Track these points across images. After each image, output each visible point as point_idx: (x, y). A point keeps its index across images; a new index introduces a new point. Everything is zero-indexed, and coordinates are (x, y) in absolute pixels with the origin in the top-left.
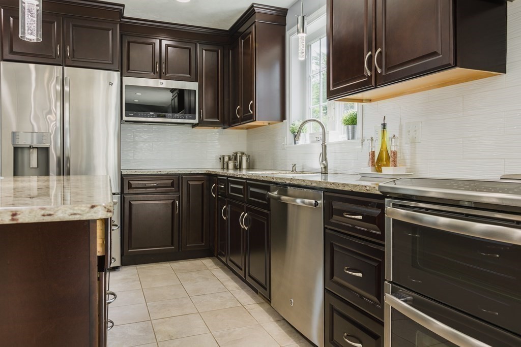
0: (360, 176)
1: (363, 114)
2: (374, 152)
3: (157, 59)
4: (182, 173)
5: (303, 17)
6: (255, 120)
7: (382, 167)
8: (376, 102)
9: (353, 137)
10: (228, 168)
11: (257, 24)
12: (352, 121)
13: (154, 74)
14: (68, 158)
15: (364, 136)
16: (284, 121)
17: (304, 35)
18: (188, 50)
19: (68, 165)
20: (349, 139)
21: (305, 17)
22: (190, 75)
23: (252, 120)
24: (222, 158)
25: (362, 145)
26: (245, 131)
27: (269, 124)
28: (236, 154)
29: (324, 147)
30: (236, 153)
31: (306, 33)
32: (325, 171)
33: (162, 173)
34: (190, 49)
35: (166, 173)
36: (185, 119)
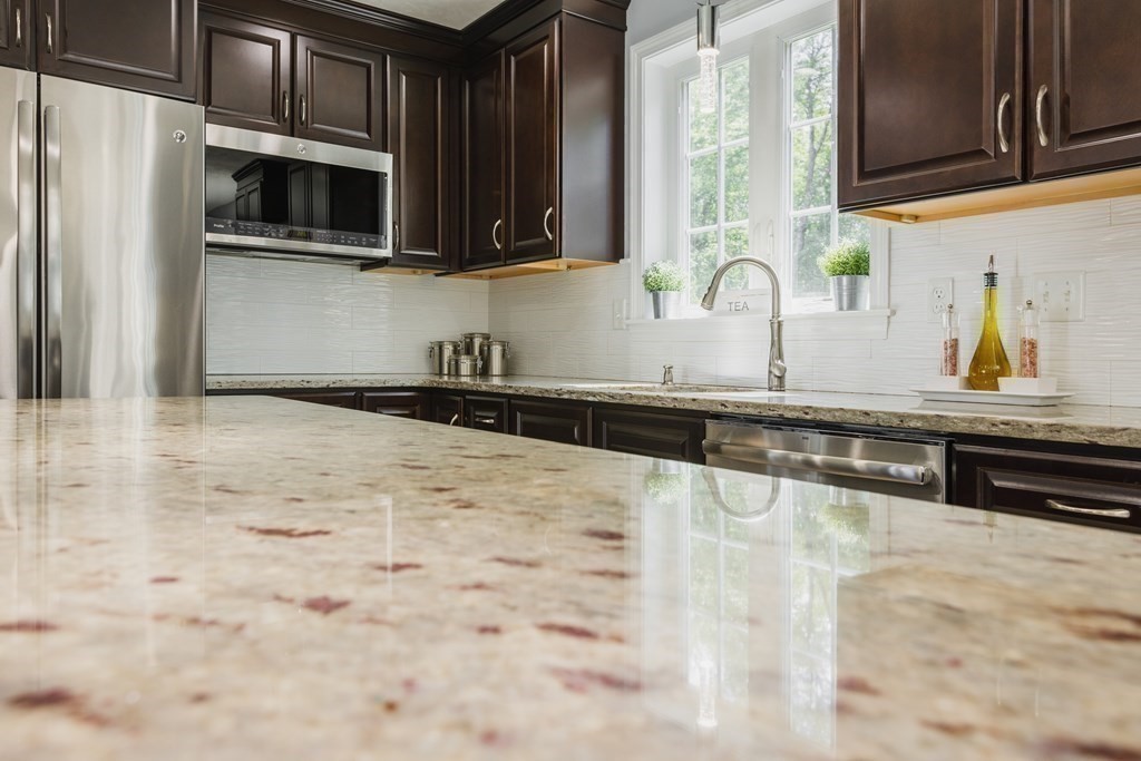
0: (921, 399)
1: (890, 251)
2: (956, 340)
3: (285, 85)
4: (364, 384)
5: (713, 8)
6: (560, 256)
7: (999, 379)
8: (936, 222)
9: (853, 304)
10: (458, 374)
11: (564, 17)
12: (857, 267)
13: (278, 122)
14: (57, 343)
15: (893, 302)
16: (621, 261)
17: (714, 52)
18: (365, 69)
19: (56, 362)
20: (841, 309)
21: (717, 9)
22: (369, 133)
23: (553, 255)
24: (437, 349)
25: (889, 323)
26: (485, 284)
27: (569, 267)
28: (472, 339)
29: (776, 326)
30: (471, 337)
31: (718, 48)
32: (780, 382)
33: (313, 386)
34: (368, 68)
35: (325, 385)
36: (360, 245)
